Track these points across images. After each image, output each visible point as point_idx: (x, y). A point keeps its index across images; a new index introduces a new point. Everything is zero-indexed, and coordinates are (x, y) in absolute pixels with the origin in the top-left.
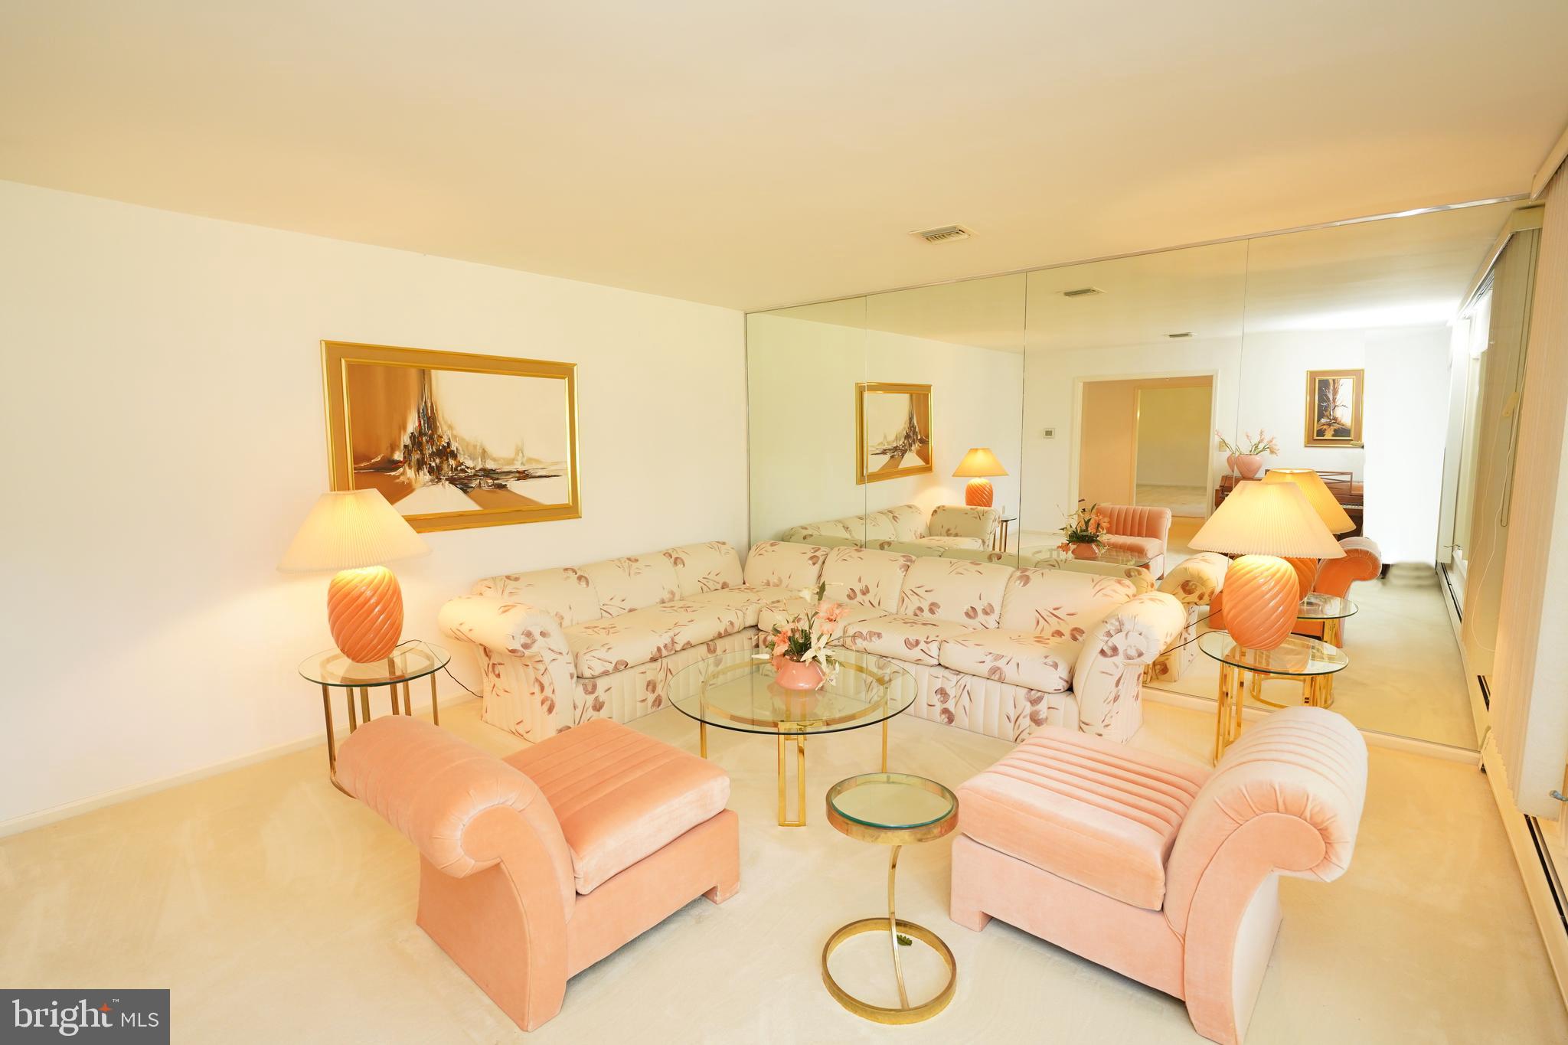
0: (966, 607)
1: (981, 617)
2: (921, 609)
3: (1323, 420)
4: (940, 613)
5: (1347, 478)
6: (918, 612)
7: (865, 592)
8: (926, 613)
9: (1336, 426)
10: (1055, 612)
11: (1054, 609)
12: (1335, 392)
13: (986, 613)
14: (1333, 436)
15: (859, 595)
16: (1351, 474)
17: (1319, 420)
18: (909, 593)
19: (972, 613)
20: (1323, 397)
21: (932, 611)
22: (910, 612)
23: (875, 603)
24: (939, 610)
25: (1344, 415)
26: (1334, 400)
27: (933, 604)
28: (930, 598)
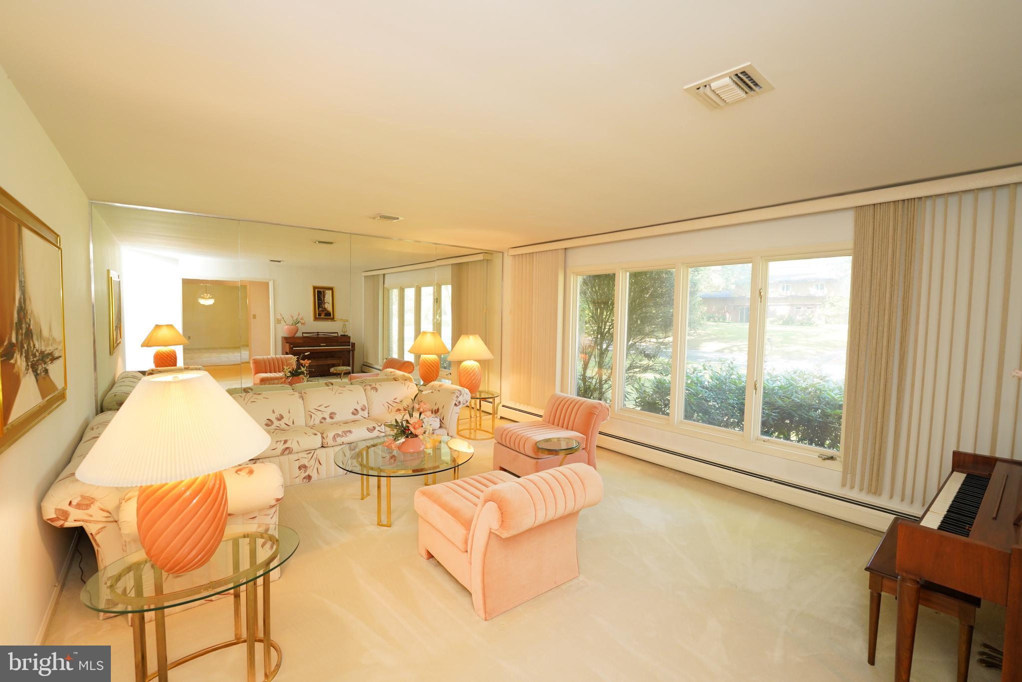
0: (352, 410)
1: (361, 413)
2: (324, 419)
3: (320, 309)
4: (337, 418)
5: (336, 335)
6: (322, 421)
7: (280, 418)
8: (328, 420)
9: (325, 312)
10: (395, 401)
11: (395, 399)
12: (324, 297)
13: (363, 410)
14: (325, 316)
15: (276, 423)
16: (337, 333)
17: (318, 309)
18: (313, 411)
19: (355, 413)
20: (319, 299)
21: (331, 418)
22: (317, 422)
23: (290, 423)
24: (336, 416)
25: (328, 306)
26: (324, 299)
27: (331, 413)
28: (329, 410)
